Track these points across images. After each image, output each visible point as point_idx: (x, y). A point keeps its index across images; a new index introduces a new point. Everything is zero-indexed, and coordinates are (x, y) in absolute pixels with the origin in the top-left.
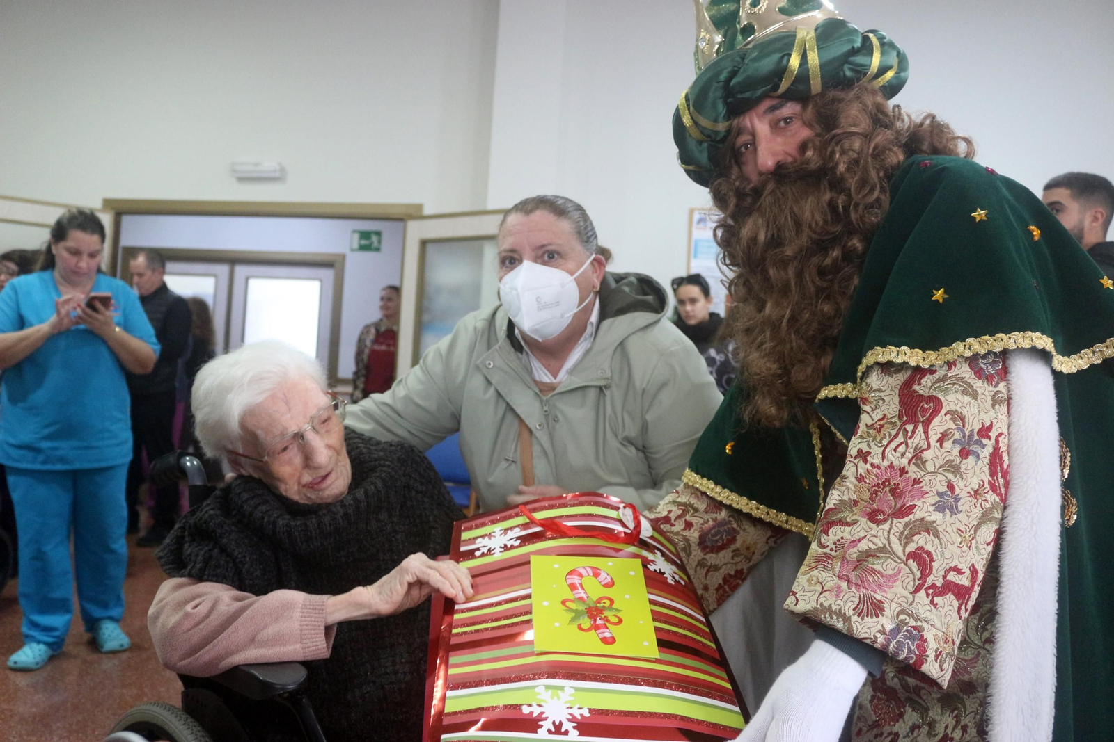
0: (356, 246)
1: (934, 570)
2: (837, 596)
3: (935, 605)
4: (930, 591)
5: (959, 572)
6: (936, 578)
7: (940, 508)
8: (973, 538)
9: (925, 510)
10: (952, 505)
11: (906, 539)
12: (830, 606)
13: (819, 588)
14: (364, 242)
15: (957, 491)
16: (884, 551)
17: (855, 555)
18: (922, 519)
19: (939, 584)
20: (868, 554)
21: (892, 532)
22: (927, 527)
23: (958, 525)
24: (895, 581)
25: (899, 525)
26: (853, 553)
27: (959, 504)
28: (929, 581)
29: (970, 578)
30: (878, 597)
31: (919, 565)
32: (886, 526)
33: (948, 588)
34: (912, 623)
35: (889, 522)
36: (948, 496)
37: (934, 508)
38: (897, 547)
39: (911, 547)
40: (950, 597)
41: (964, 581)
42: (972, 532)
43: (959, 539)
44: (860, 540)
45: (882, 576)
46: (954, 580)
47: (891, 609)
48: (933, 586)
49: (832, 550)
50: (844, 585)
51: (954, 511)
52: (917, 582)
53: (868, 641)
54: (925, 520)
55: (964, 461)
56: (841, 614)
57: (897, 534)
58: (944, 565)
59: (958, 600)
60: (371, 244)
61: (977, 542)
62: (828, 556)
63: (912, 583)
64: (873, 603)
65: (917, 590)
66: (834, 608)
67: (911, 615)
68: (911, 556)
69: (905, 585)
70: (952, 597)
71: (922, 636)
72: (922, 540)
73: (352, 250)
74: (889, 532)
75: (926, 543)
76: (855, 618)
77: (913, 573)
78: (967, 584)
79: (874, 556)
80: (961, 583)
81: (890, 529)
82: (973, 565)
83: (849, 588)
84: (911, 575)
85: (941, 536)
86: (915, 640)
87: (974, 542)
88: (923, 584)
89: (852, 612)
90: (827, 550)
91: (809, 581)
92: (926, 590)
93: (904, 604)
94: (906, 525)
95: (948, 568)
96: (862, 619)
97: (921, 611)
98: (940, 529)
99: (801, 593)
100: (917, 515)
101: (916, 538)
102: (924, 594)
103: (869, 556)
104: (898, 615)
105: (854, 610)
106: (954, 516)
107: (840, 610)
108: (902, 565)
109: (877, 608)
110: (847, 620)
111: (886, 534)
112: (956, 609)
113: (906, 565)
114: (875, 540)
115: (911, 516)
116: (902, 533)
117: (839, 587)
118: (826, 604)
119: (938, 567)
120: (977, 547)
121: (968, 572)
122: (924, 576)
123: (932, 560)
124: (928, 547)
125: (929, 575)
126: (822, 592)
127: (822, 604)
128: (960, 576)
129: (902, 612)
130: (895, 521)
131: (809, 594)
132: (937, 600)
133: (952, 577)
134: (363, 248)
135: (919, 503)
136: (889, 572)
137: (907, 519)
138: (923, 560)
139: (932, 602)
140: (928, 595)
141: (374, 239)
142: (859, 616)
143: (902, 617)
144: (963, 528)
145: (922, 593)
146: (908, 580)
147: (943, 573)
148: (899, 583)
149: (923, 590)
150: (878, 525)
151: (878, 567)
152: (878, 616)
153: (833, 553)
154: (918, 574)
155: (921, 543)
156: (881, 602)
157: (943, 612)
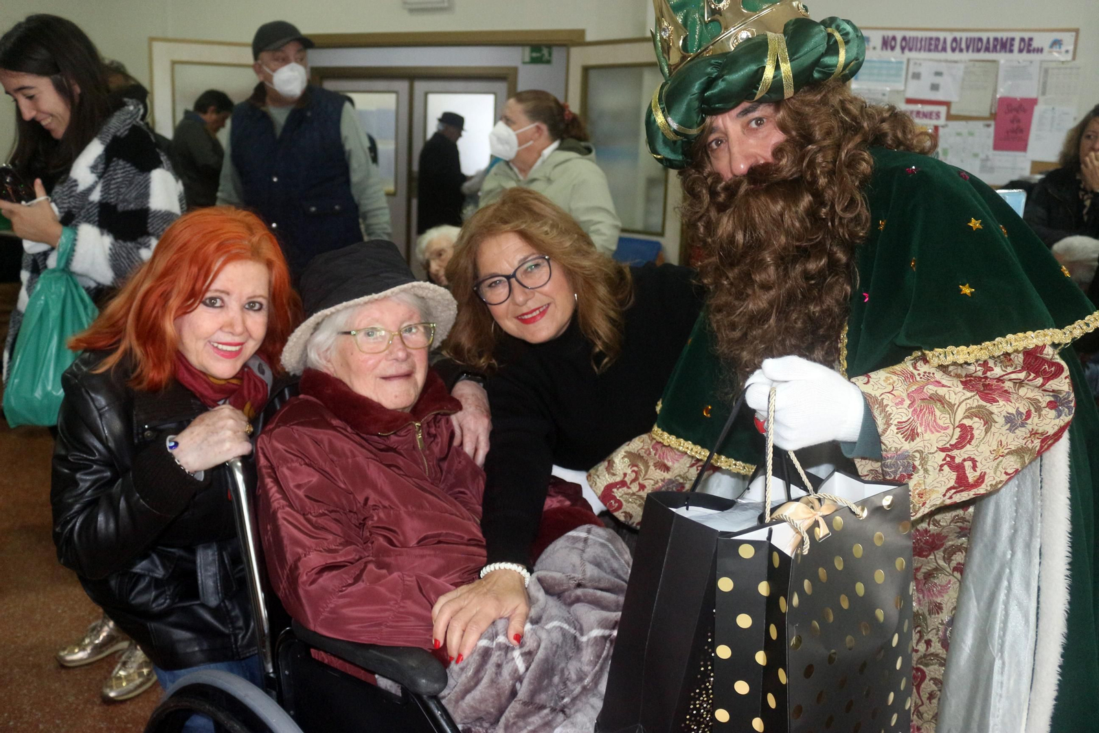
0: (527, 59)
1: (965, 449)
2: (897, 404)
3: (941, 470)
4: (948, 459)
5: (974, 467)
6: (959, 456)
7: (1009, 419)
8: (1002, 456)
9: (1000, 410)
10: (1016, 425)
11: (971, 414)
12: (887, 405)
13: (889, 388)
14: (534, 55)
15: (1029, 421)
16: (950, 407)
17: (931, 392)
18: (992, 413)
19: (958, 460)
20: (940, 400)
21: (968, 401)
22: (988, 420)
23: (1003, 439)
24: (938, 431)
25: (976, 401)
26: (931, 389)
27: (1020, 429)
28: (955, 453)
29: (975, 479)
30: (919, 431)
31: (960, 437)
32: (969, 394)
33: (959, 469)
34: (917, 463)
35: (973, 394)
36: (1021, 417)
37: (1006, 414)
38: (960, 413)
39: (967, 422)
40: (954, 475)
41: (971, 476)
42: (1006, 451)
43: (995, 448)
44: (943, 386)
45: (935, 421)
46: (966, 468)
47: (918, 444)
48: (953, 458)
49: (919, 374)
50: (907, 402)
51: (1012, 429)
52: (948, 446)
53: (883, 447)
54: (993, 416)
55: (1047, 409)
56: (888, 417)
57: (968, 406)
58: (972, 453)
59: (956, 483)
60: (543, 55)
61: (1001, 461)
62: (912, 376)
63: (945, 442)
64: (913, 430)
65: (943, 450)
66: (887, 409)
67: (922, 459)
68: (962, 426)
69: (940, 439)
70: (954, 477)
71: (912, 475)
72: (977, 424)
73: (524, 63)
74: (966, 399)
75: (978, 429)
76: (893, 428)
77: (952, 437)
78: (971, 480)
79: (943, 404)
80: (968, 475)
81: (968, 399)
82: (985, 473)
83: (909, 407)
84: (949, 438)
85: (989, 434)
86: (905, 471)
87: (1001, 458)
88: (949, 450)
89: (896, 422)
90: (916, 372)
91: (887, 378)
92: (947, 455)
93: (926, 449)
94: (979, 407)
95: (972, 457)
96: (897, 433)
97: (929, 463)
98: (993, 429)
99: (875, 381)
100: (993, 408)
101: (976, 419)
102: (943, 457)
103: (940, 401)
104: (917, 451)
105: (898, 422)
106: (1008, 431)
107: (891, 414)
108: (951, 427)
109: (912, 435)
110: (888, 424)
111: (964, 398)
112: (949, 486)
113: (954, 429)
114: (952, 394)
115: (989, 405)
116: (972, 408)
117: (903, 400)
118: (885, 402)
119: (968, 450)
120: (998, 464)
121: (978, 474)
122: (955, 447)
123: (969, 442)
124: (976, 433)
125: (958, 449)
126: (889, 393)
127: (883, 399)
128: (972, 471)
129: (921, 452)
130: (977, 397)
131: (880, 386)
132: (946, 468)
133: (968, 464)
134: (534, 61)
135: (1001, 403)
136: (941, 423)
137: (984, 403)
138: (966, 436)
139: (942, 466)
140: (944, 459)
141: (545, 51)
142: (898, 429)
143: (917, 455)
144: (1004, 443)
145: (943, 455)
146: (946, 439)
147: (966, 457)
148: (939, 434)
149: (945, 454)
150: (964, 388)
151: (938, 413)
152: (906, 440)
153: (918, 378)
154: (953, 442)
155: (975, 426)
156: (918, 434)
157: (941, 479)
